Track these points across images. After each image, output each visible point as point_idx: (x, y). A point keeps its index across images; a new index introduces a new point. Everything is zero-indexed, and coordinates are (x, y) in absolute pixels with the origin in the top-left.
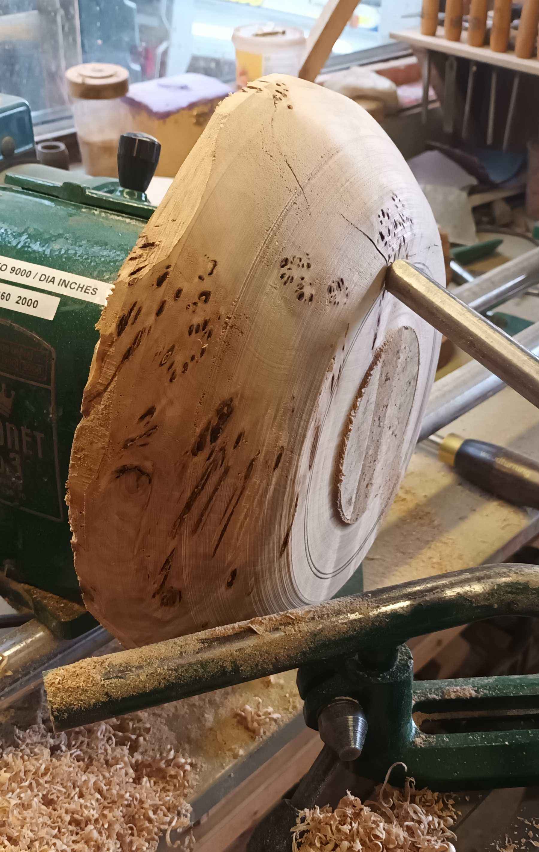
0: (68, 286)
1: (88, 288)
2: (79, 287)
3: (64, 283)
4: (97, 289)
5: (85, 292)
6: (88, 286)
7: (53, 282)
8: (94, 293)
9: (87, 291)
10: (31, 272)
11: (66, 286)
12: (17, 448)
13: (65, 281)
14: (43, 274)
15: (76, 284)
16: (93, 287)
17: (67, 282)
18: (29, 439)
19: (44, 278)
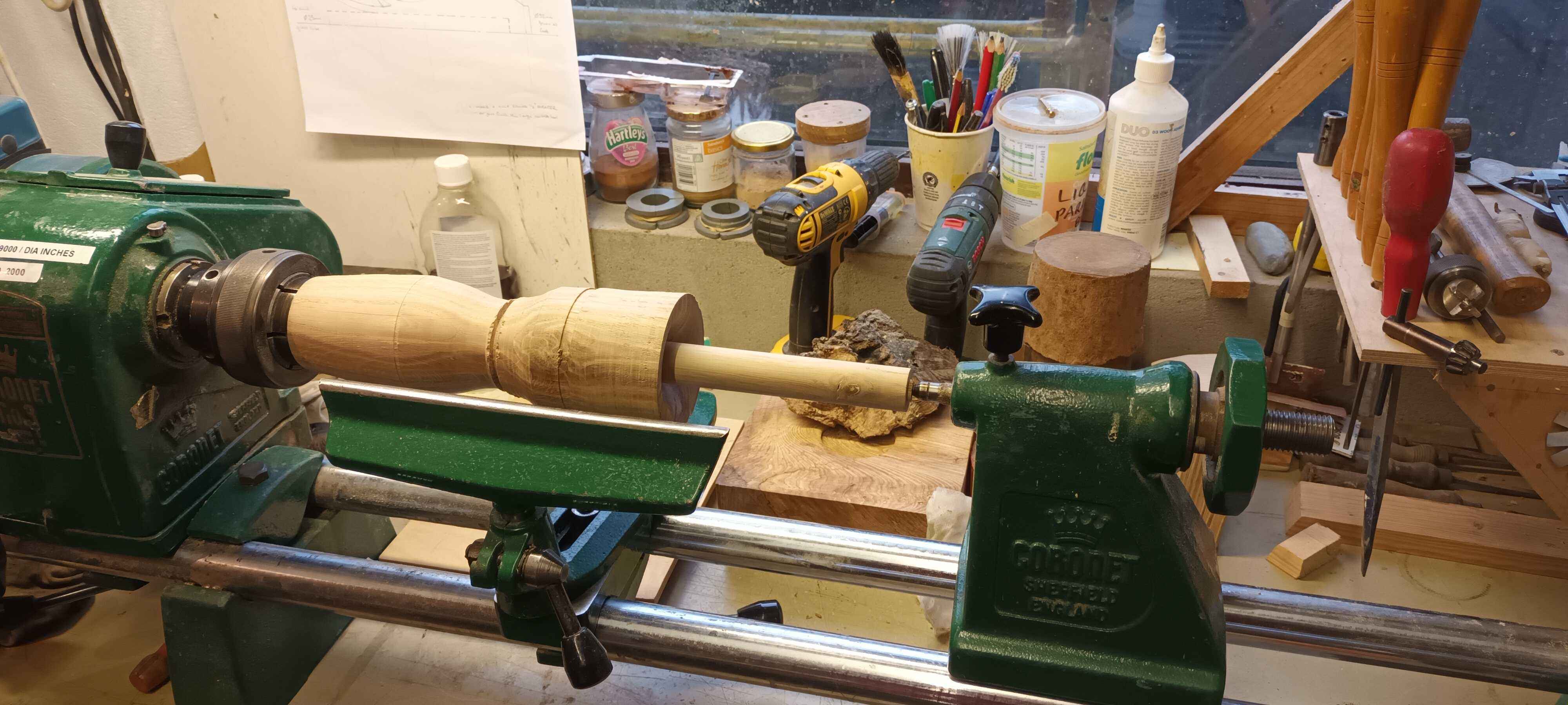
0: (49, 254)
1: (67, 252)
2: (59, 253)
7: (36, 252)
9: (66, 255)
10: (16, 247)
12: (29, 399)
13: (46, 250)
14: (28, 248)
15: (53, 250)
18: (38, 389)
19: (30, 250)
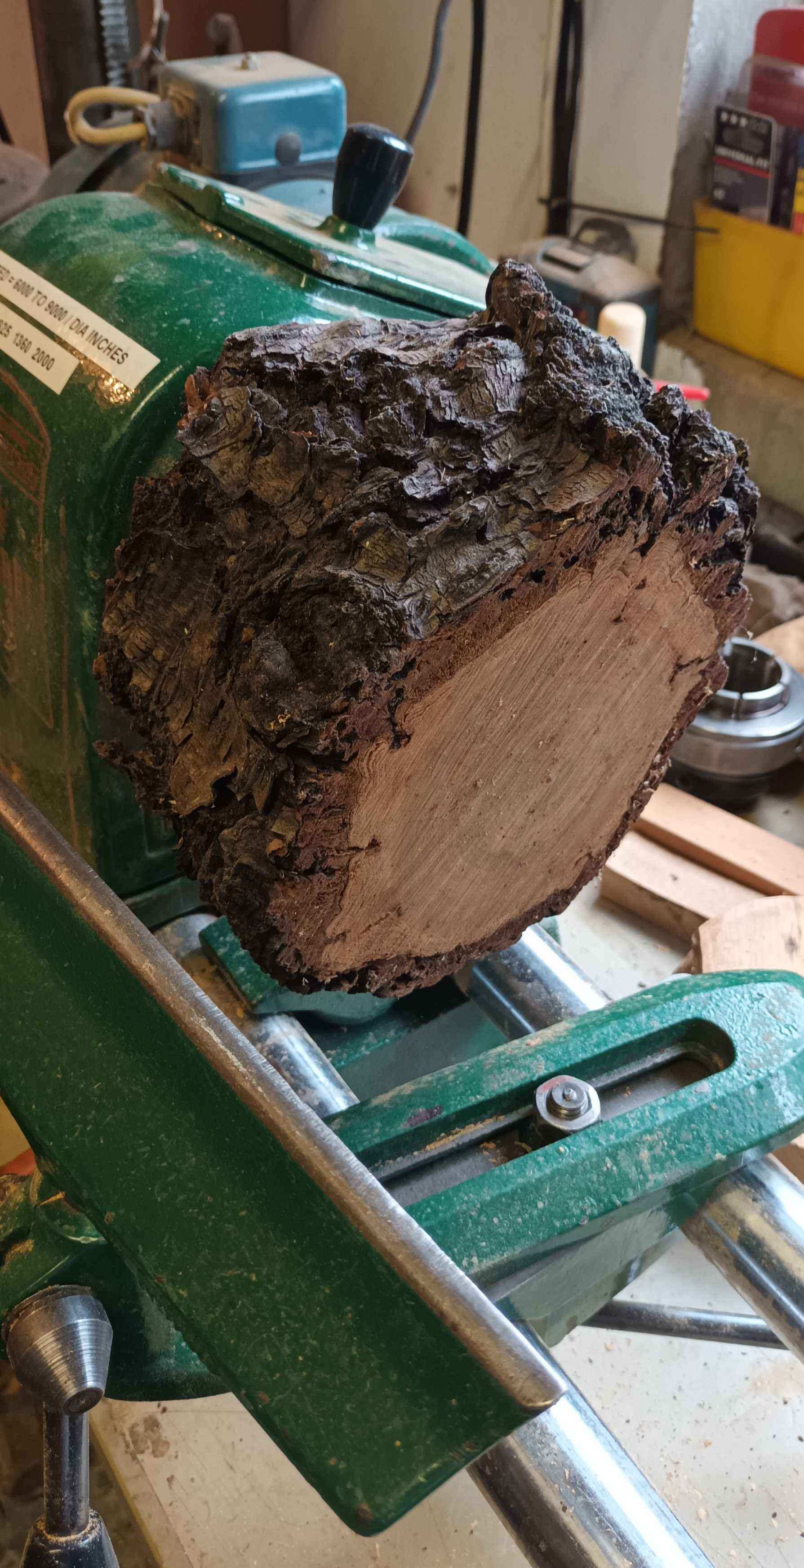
0: (96, 345)
1: (119, 352)
2: (108, 348)
3: (95, 338)
4: (127, 355)
5: (112, 358)
6: (120, 349)
7: (83, 333)
8: (121, 360)
9: (115, 356)
10: (66, 312)
11: (94, 344)
13: (97, 334)
14: (78, 320)
15: (107, 340)
16: (124, 351)
17: (98, 336)
19: (79, 326)
